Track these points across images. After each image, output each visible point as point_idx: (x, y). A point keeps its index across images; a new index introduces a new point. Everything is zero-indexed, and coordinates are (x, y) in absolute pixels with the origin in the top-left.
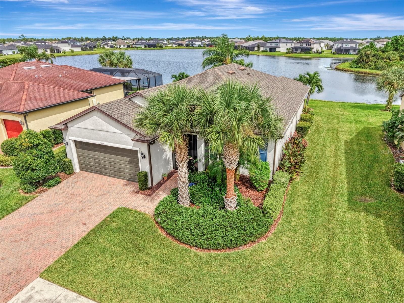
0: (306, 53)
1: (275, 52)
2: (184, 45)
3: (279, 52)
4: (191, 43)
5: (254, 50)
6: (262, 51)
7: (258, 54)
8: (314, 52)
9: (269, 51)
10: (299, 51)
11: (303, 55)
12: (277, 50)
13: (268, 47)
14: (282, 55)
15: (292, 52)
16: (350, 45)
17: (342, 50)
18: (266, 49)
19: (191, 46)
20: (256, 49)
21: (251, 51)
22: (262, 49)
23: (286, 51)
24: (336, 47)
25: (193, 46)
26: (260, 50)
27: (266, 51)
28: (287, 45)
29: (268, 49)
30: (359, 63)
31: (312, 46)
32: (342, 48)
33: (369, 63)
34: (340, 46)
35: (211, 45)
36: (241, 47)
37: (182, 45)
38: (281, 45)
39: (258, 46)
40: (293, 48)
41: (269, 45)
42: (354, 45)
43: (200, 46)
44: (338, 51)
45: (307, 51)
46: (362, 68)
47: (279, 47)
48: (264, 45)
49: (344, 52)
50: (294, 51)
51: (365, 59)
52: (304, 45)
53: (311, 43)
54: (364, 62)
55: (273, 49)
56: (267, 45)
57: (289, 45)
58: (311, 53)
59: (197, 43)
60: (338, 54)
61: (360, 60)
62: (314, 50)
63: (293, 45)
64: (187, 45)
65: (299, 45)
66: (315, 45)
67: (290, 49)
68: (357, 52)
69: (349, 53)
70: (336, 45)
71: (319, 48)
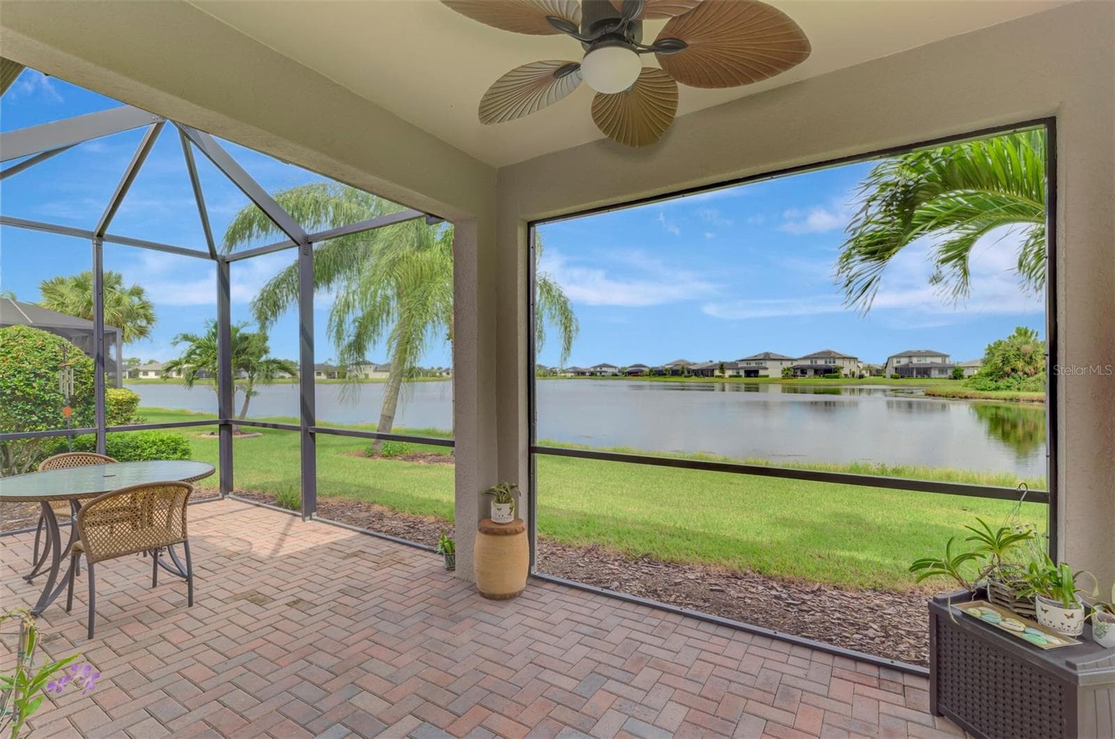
0: (827, 377)
1: (757, 377)
2: (587, 374)
3: (767, 376)
4: (598, 369)
5: (713, 376)
6: (730, 376)
7: (722, 380)
8: (846, 375)
9: (743, 376)
10: (810, 373)
11: (822, 382)
12: (762, 373)
13: (742, 368)
14: (774, 381)
15: (795, 376)
16: (929, 360)
17: (913, 368)
18: (738, 373)
19: (598, 374)
20: (717, 373)
21: (708, 376)
22: (728, 373)
23: (781, 376)
24: (895, 365)
25: (603, 374)
26: (727, 375)
27: (738, 376)
28: (781, 364)
29: (742, 373)
30: (1001, 377)
31: (839, 363)
32: (911, 366)
33: (1037, 376)
34: (904, 361)
35: (635, 373)
36: (689, 372)
37: (583, 373)
38: (768, 364)
39: (722, 367)
40: (795, 369)
41: (744, 365)
42: (939, 360)
43: (616, 375)
44: (903, 372)
45: (828, 372)
46: (1019, 389)
47: (766, 369)
48: (733, 366)
49: (918, 373)
50: (799, 373)
51: (1020, 365)
52: (821, 363)
53: (834, 358)
54: (1021, 374)
55: (749, 373)
56: (740, 366)
57: (787, 365)
58: (837, 377)
59: (610, 370)
60: (902, 377)
61: (1002, 369)
62: (845, 371)
63: (795, 364)
64: (592, 374)
65: (808, 363)
66: (846, 363)
67: (789, 369)
68: (950, 372)
69: (929, 376)
70: (895, 360)
71: (854, 369)
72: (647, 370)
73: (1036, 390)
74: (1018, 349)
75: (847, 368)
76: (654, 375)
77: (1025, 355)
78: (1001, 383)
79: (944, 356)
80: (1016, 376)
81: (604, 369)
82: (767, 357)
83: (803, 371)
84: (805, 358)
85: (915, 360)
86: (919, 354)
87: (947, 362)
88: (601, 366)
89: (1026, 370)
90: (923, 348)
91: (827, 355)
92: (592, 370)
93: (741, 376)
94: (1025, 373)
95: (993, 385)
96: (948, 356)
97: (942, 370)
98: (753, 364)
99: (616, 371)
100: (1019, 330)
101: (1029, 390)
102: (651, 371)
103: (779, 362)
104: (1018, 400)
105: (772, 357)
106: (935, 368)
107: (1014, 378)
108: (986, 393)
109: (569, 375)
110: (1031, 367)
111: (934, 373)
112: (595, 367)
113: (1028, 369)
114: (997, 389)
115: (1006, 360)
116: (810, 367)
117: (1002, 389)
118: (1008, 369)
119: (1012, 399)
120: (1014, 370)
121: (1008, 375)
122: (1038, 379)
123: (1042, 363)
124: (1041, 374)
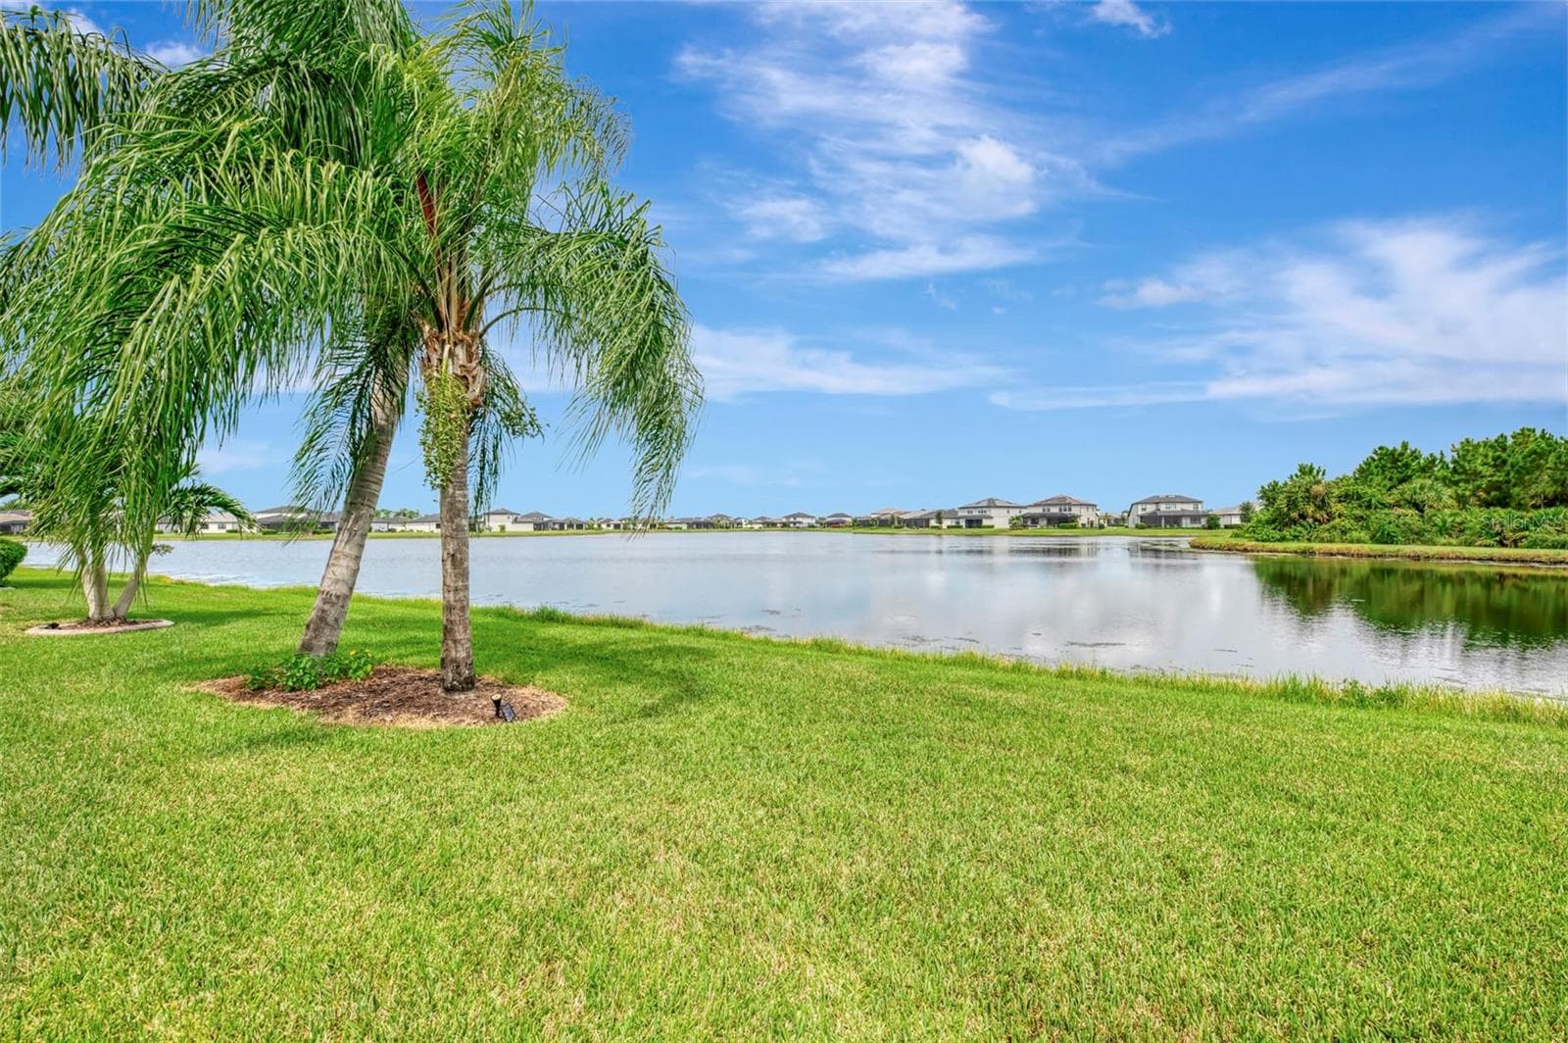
0: (1063, 528)
1: (981, 527)
2: (779, 525)
3: (992, 527)
4: (792, 520)
5: (929, 527)
6: (949, 527)
7: (939, 532)
8: (1083, 525)
9: (965, 526)
10: (1044, 522)
12: (985, 522)
13: (962, 517)
14: (1000, 532)
15: (1025, 526)
16: (1179, 507)
17: (1161, 517)
18: (958, 523)
19: (792, 525)
20: (933, 523)
21: (922, 527)
22: (946, 523)
23: (1008, 527)
24: (1140, 513)
25: (797, 525)
26: (944, 526)
27: (958, 527)
28: (1008, 512)
29: (963, 523)
30: (1286, 525)
31: (1075, 511)
32: (1159, 514)
33: (1332, 523)
34: (1151, 508)
35: (835, 524)
36: (899, 522)
37: (774, 525)
38: (993, 512)
39: (939, 517)
40: (1025, 517)
41: (965, 513)
42: (1190, 507)
43: (813, 527)
44: (1150, 521)
45: (1064, 521)
46: (1309, 540)
47: (991, 518)
48: (952, 514)
49: (1167, 522)
50: (1029, 523)
51: (1310, 509)
52: (1055, 510)
53: (1070, 504)
54: (1310, 521)
55: (974, 523)
56: (960, 514)
57: (1015, 513)
58: (1075, 527)
59: (806, 521)
60: (1149, 527)
61: (1288, 515)
62: (1083, 520)
63: (1024, 512)
64: (785, 525)
65: (1039, 510)
66: (1084, 510)
67: (1018, 518)
68: (1204, 521)
69: (1179, 526)
70: (1140, 507)
71: (1093, 518)
72: (850, 520)
73: (1331, 540)
74: (1308, 491)
75: (1085, 516)
76: (858, 525)
77: (1315, 497)
78: (1286, 533)
79: (1196, 502)
80: (1305, 523)
81: (798, 519)
82: (991, 504)
83: (1035, 520)
84: (1036, 505)
85: (1163, 507)
86: (1168, 500)
87: (1200, 509)
88: (795, 516)
89: (1318, 516)
90: (1172, 493)
91: (1062, 502)
92: (784, 520)
93: (960, 527)
94: (1316, 520)
95: (1277, 535)
96: (1200, 502)
97: (1195, 518)
98: (976, 513)
99: (813, 522)
100: (1302, 469)
101: (1322, 540)
102: (855, 521)
103: (1006, 510)
104: (1313, 553)
105: (998, 504)
106: (1186, 516)
107: (1302, 526)
108: (1270, 545)
109: (756, 527)
110: (1323, 513)
111: (1186, 522)
112: (787, 517)
113: (1322, 515)
114: (1283, 539)
115: (1292, 504)
116: (1042, 516)
117: (1288, 540)
118: (1294, 515)
119: (1304, 552)
120: (1303, 516)
121: (1295, 522)
122: (1334, 527)
123: (1337, 508)
124: (1337, 520)
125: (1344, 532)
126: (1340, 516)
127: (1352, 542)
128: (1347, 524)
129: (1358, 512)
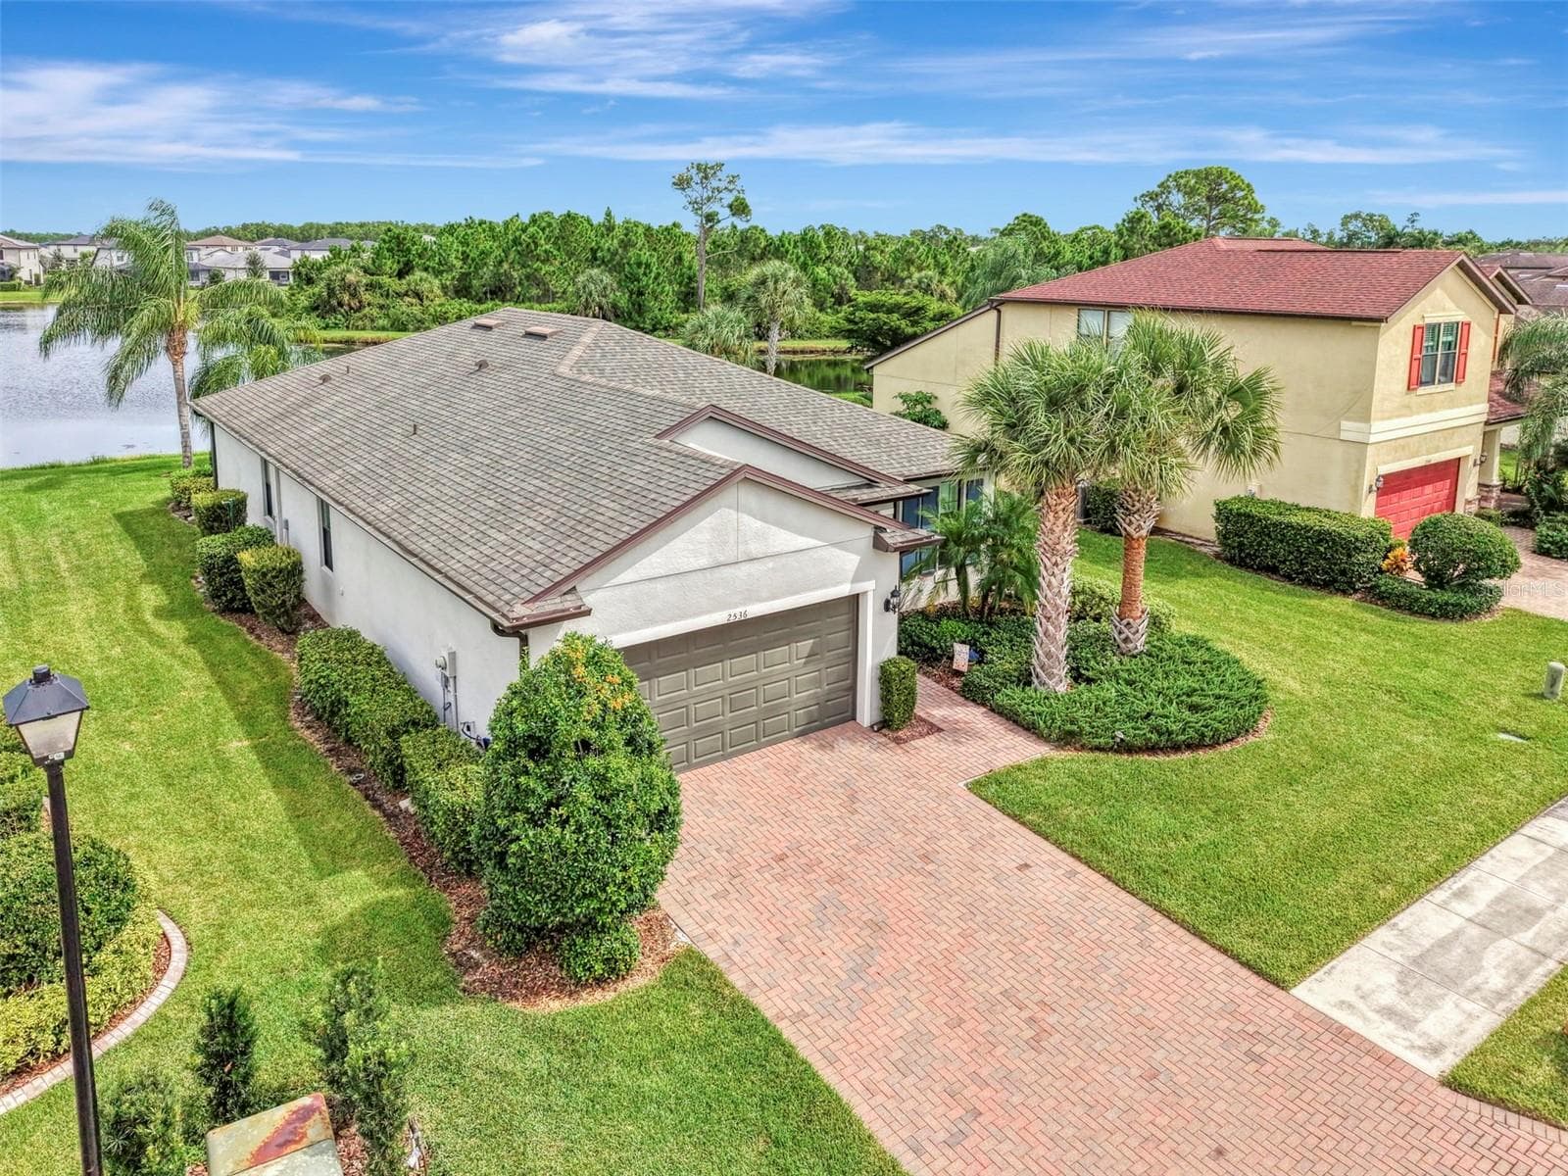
30: (328, 315)
33: (363, 311)
46: (347, 328)
51: (346, 298)
54: (347, 308)
73: (364, 329)
77: (349, 286)
78: (331, 320)
80: (342, 311)
89: (352, 304)
94: (351, 308)
101: (357, 328)
104: (354, 342)
107: (341, 314)
110: (356, 301)
113: (355, 303)
115: (331, 292)
118: (334, 302)
119: (347, 342)
120: (340, 304)
121: (334, 310)
122: (365, 315)
123: (366, 297)
124: (367, 309)
125: (372, 321)
126: (369, 304)
127: (378, 329)
128: (375, 312)
129: (382, 301)
